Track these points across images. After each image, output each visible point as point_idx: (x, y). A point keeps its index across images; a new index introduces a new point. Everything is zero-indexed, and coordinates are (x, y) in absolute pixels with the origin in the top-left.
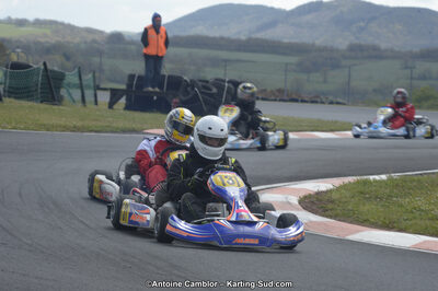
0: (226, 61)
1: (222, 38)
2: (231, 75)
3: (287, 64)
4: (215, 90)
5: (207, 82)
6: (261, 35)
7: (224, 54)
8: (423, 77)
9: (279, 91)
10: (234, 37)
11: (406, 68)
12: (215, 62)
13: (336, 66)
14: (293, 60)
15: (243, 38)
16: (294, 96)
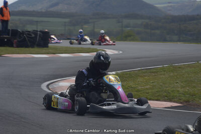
0: (37, 22)
1: (34, 11)
2: (40, 28)
3: (65, 22)
4: (33, 36)
5: (29, 32)
6: (52, 9)
7: (35, 19)
8: (127, 26)
9: (62, 35)
10: (40, 11)
11: (119, 22)
12: (31, 23)
13: (87, 23)
14: (67, 20)
15: (44, 11)
16: (69, 37)
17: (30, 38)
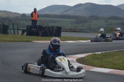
0: (55, 21)
1: (54, 15)
2: (57, 25)
3: (72, 21)
4: (52, 29)
5: (49, 27)
6: (64, 13)
7: (54, 19)
8: (111, 24)
9: (70, 29)
10: (58, 14)
11: (106, 22)
12: (52, 21)
14: (74, 20)
15: (60, 14)
16: (74, 31)
17: (49, 31)
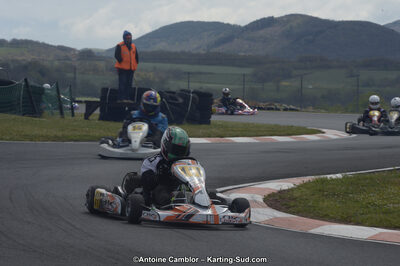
0: (189, 73)
1: (183, 53)
2: (194, 86)
3: (244, 75)
4: (181, 100)
5: (174, 93)
6: (216, 50)
7: (185, 68)
10: (195, 52)
11: (352, 76)
12: (177, 75)
14: (248, 71)
15: (203, 52)
17: (174, 104)
